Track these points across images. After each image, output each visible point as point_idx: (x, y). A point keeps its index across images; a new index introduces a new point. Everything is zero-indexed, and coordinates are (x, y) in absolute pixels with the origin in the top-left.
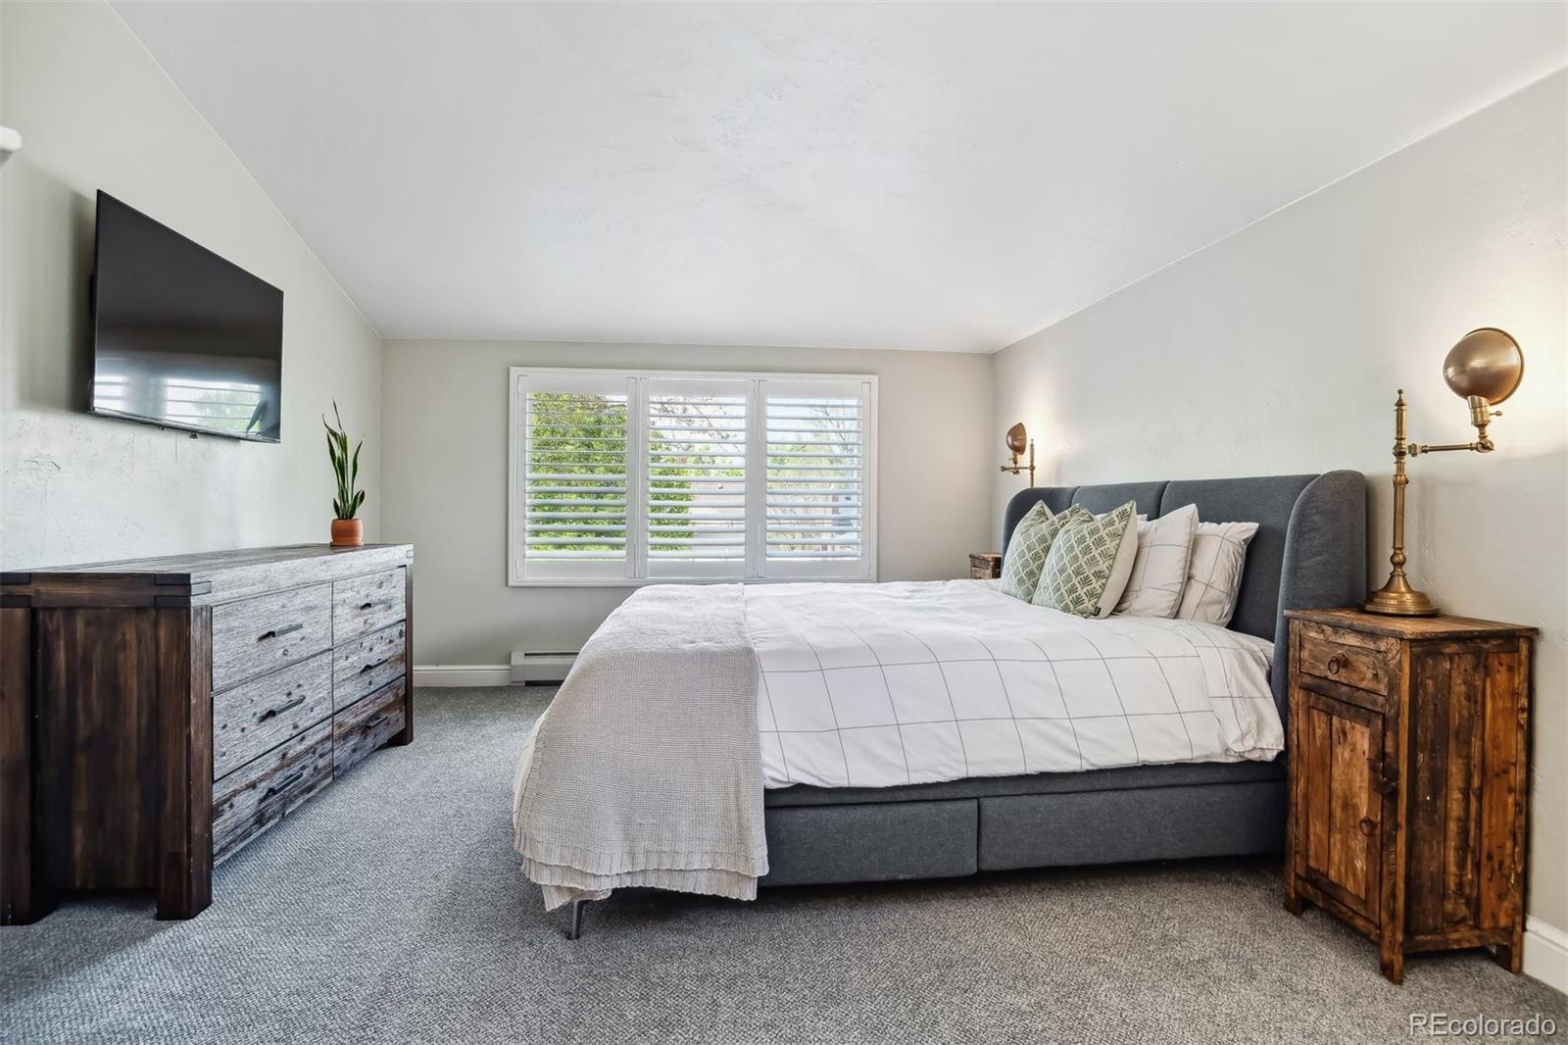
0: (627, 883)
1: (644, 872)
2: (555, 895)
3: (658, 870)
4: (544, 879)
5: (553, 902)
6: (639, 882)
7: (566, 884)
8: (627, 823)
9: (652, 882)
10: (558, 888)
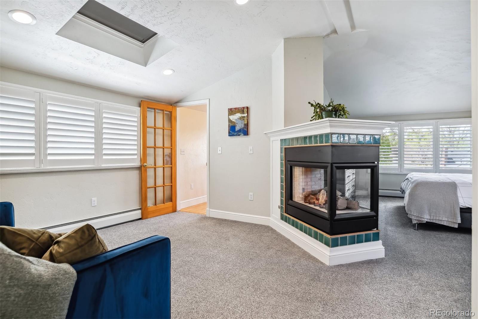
0: (429, 221)
1: (433, 219)
2: (415, 221)
3: (436, 219)
4: (413, 218)
5: (414, 222)
6: (431, 221)
7: (417, 219)
8: (429, 210)
9: (434, 221)
10: (415, 220)
